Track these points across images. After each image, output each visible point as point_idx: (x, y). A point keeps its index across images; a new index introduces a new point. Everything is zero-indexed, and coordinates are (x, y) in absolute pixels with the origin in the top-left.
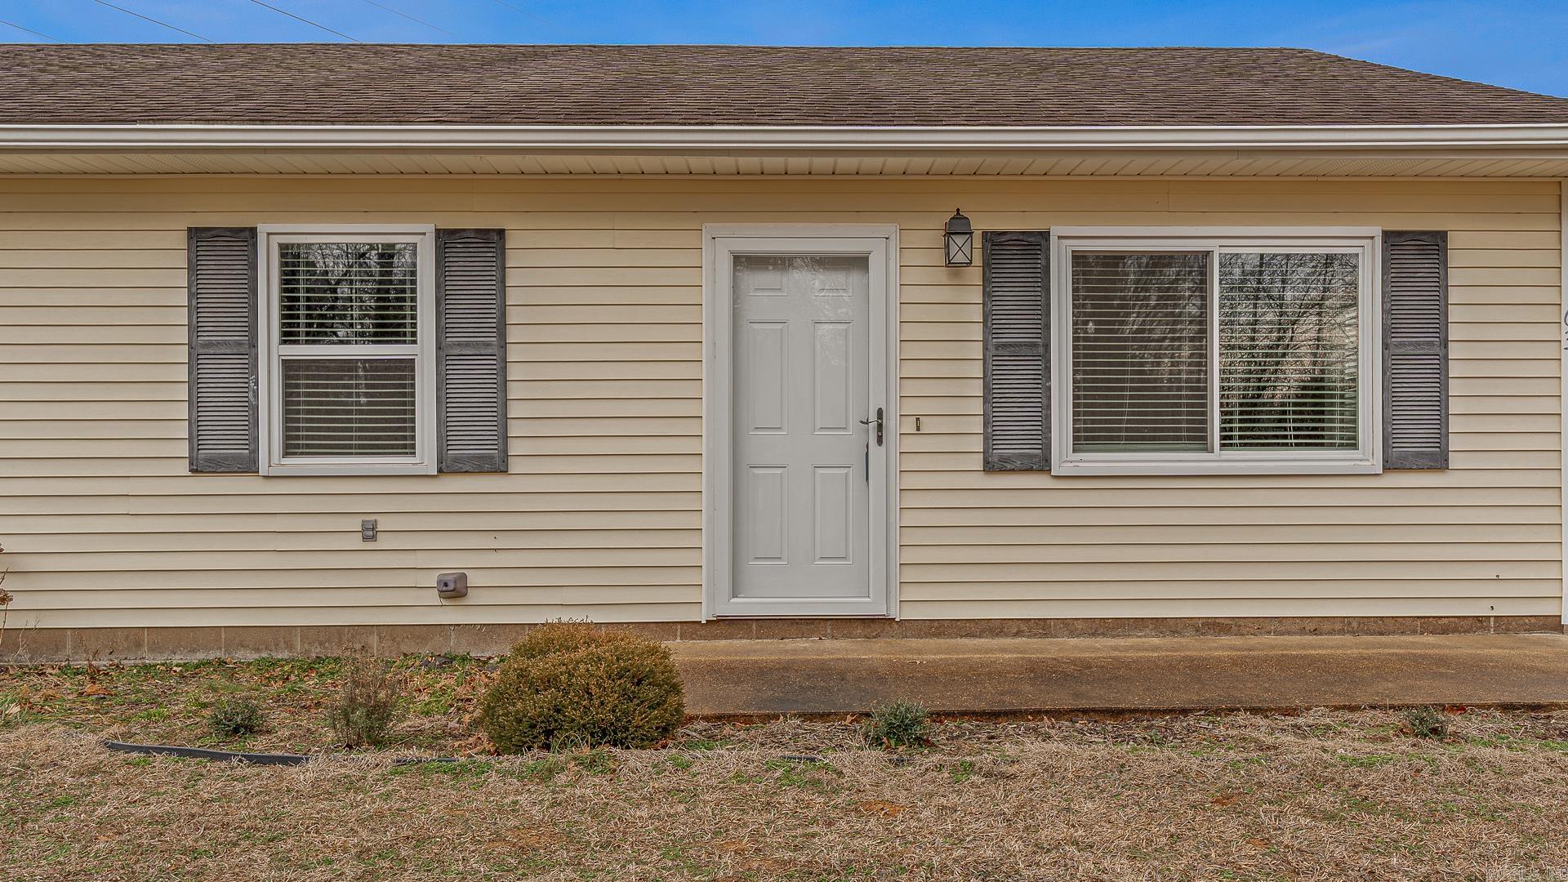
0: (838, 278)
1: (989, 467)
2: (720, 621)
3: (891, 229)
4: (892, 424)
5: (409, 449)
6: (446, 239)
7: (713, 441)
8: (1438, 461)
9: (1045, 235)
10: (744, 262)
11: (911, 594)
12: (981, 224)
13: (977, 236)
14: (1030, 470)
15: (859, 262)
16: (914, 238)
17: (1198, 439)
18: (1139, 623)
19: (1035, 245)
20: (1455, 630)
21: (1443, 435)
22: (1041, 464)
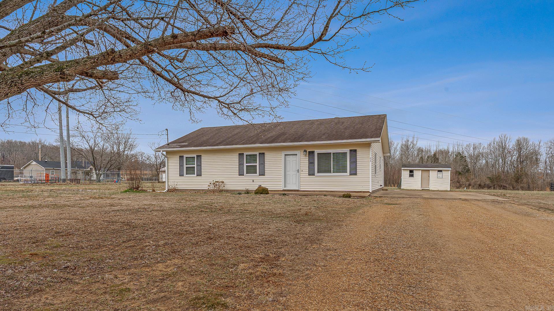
0: (294, 156)
1: (309, 175)
2: (283, 190)
3: (299, 151)
4: (299, 171)
5: (256, 173)
6: (260, 153)
7: (283, 173)
8: (356, 174)
9: (314, 151)
10: (286, 155)
11: (301, 188)
12: (308, 151)
13: (307, 152)
14: (313, 175)
15: (296, 155)
16: (301, 152)
17: (331, 172)
18: (324, 191)
19: (313, 152)
20: (358, 192)
21: (356, 172)
22: (314, 175)
